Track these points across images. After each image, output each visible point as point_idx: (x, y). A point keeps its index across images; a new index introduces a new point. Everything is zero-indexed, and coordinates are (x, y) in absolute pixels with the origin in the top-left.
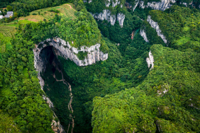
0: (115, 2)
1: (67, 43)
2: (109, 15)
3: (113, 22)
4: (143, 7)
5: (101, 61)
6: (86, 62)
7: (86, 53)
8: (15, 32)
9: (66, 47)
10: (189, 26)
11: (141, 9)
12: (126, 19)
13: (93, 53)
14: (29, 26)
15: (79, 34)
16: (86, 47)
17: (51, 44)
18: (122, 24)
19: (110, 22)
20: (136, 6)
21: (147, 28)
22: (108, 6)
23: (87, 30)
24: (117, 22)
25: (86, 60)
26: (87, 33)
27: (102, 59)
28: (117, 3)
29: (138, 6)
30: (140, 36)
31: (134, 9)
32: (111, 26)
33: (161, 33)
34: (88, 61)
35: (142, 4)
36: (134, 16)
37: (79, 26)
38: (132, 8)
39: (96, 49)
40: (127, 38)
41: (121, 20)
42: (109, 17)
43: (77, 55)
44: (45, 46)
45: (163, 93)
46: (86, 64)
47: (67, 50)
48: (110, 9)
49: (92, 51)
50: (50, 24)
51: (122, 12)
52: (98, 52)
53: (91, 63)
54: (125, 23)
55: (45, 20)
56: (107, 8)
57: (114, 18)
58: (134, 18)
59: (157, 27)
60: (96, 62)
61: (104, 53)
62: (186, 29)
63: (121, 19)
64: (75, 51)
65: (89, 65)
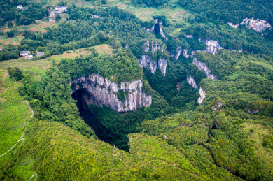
0: (155, 46)
1: (105, 81)
2: (148, 61)
3: (153, 69)
4: (187, 57)
5: (143, 107)
6: (126, 106)
7: (127, 92)
8: (50, 66)
9: (103, 87)
10: (240, 65)
11: (185, 59)
12: (168, 67)
13: (134, 93)
14: (64, 62)
15: (119, 68)
16: (127, 84)
17: (85, 86)
18: (165, 72)
19: (150, 70)
20: (179, 54)
21: (194, 71)
22: (147, 50)
23: (128, 64)
24: (158, 70)
25: (126, 103)
26: (129, 66)
27: (144, 105)
28: (156, 48)
29: (181, 55)
30: (187, 84)
31: (177, 58)
32: (151, 74)
33: (211, 74)
34: (128, 105)
35: (186, 53)
36: (178, 65)
37: (119, 61)
38: (174, 57)
39: (138, 88)
40: (172, 88)
41: (162, 67)
42: (149, 64)
43: (117, 94)
44: (77, 87)
45: (218, 107)
46: (127, 110)
47: (105, 91)
48: (149, 55)
49: (133, 91)
50: (88, 59)
51: (163, 57)
52: (141, 94)
53: (131, 108)
54: (168, 71)
55: (81, 56)
56: (145, 54)
57: (154, 65)
58: (178, 67)
59: (206, 69)
60: (138, 108)
61: (148, 95)
62: (238, 67)
63: (163, 65)
64: (115, 88)
65: (129, 111)
